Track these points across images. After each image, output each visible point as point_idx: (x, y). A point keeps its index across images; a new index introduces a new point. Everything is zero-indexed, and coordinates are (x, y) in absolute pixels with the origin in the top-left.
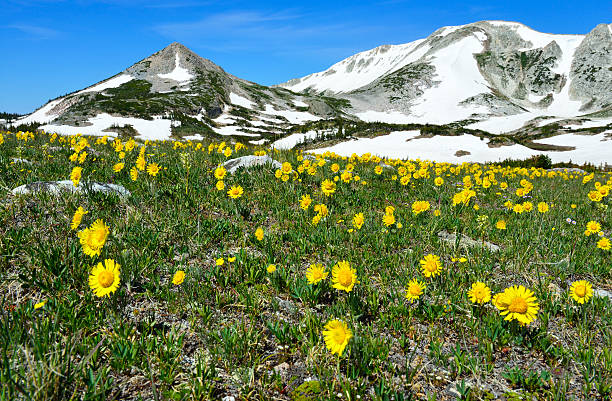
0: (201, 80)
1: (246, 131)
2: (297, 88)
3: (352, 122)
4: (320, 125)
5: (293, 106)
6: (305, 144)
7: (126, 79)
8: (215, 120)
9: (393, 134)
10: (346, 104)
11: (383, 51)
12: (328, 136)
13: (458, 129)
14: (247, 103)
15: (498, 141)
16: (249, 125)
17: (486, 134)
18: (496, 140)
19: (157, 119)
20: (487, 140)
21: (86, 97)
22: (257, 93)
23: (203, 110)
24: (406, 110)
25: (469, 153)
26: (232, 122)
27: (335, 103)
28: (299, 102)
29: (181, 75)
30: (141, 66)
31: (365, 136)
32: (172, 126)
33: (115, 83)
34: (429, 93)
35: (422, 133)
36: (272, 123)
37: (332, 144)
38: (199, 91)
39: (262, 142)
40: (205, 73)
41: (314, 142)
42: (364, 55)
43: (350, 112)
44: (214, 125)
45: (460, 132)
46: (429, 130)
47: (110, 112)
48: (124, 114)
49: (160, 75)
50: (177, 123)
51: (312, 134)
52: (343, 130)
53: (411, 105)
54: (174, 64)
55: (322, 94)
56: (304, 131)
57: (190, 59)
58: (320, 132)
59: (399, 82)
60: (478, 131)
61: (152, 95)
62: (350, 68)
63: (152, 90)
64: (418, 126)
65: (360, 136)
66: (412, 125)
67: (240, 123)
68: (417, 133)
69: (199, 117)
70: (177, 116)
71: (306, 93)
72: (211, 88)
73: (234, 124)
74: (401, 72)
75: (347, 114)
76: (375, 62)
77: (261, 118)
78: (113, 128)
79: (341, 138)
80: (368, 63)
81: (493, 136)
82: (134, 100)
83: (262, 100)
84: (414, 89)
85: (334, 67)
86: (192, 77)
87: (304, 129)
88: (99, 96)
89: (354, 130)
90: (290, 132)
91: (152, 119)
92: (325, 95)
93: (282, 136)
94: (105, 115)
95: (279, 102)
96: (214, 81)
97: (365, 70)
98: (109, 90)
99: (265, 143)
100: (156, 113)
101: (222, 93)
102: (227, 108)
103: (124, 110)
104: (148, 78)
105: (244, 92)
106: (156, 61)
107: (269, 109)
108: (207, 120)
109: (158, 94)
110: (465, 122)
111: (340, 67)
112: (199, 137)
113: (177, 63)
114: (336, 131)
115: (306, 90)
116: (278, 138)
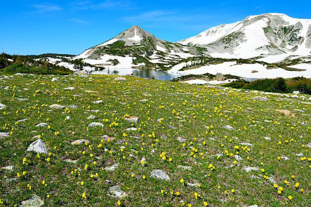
0: (145, 40)
1: (163, 61)
2: (184, 43)
3: (207, 58)
4: (193, 59)
5: (182, 51)
6: (187, 67)
7: (115, 40)
8: (150, 57)
9: (224, 63)
10: (205, 49)
11: (222, 26)
12: (196, 64)
13: (253, 61)
14: (164, 50)
15: (271, 66)
16: (164, 59)
17: (266, 63)
18: (270, 66)
19: (127, 56)
20: (266, 66)
21: (100, 48)
22: (168, 45)
23: (145, 53)
24: (232, 52)
25: (257, 72)
26: (157, 58)
27: (200, 49)
28: (185, 49)
29: (137, 39)
30: (121, 35)
31: (212, 64)
32: (133, 59)
33: (111, 42)
34: (242, 45)
35: (237, 63)
36: (173, 58)
37: (198, 67)
38: (144, 45)
39: (169, 66)
40: (147, 37)
41: (191, 66)
42: (214, 28)
43: (207, 53)
44: (150, 59)
45: (254, 62)
46: (241, 61)
47: (109, 54)
48: (114, 55)
49: (129, 39)
50: (135, 58)
51: (190, 63)
52: (203, 61)
53: (234, 50)
54: (134, 34)
55: (195, 45)
56: (186, 62)
57: (140, 31)
58: (193, 62)
59: (228, 40)
60: (262, 62)
61: (125, 47)
62: (207, 34)
63: (125, 45)
64: (236, 60)
65: (210, 64)
66: (233, 59)
67: (160, 58)
68: (235, 62)
69: (144, 56)
70: (135, 55)
71: (189, 45)
72: (149, 43)
73: (158, 59)
74: (230, 36)
75: (206, 54)
76: (218, 31)
77: (169, 56)
78: (110, 60)
79: (202, 64)
80: (215, 32)
81: (269, 64)
82: (118, 49)
83: (170, 48)
84: (235, 43)
85: (201, 34)
86: (141, 39)
87: (186, 61)
88: (105, 48)
89: (207, 61)
90: (180, 62)
91: (125, 57)
92: (197, 46)
93: (177, 63)
94: (107, 55)
95: (176, 49)
96: (150, 40)
97: (214, 35)
98: (109, 45)
99: (170, 67)
100: (127, 54)
101: (153, 46)
102: (155, 52)
103: (114, 53)
104: (124, 40)
105: (162, 45)
106: (127, 33)
107: (173, 52)
108: (147, 57)
109: (128, 46)
110: (257, 58)
111: (203, 34)
112: (143, 64)
113: (135, 33)
114: (200, 61)
115: (188, 44)
116: (175, 65)
